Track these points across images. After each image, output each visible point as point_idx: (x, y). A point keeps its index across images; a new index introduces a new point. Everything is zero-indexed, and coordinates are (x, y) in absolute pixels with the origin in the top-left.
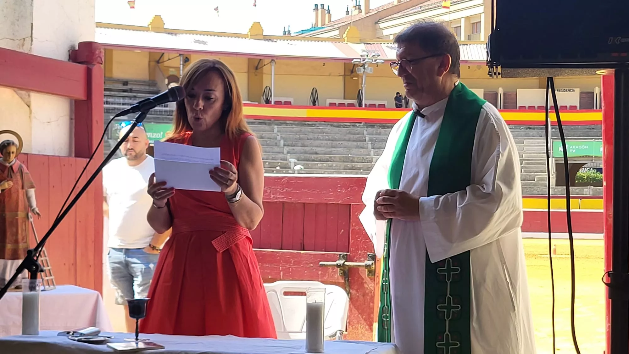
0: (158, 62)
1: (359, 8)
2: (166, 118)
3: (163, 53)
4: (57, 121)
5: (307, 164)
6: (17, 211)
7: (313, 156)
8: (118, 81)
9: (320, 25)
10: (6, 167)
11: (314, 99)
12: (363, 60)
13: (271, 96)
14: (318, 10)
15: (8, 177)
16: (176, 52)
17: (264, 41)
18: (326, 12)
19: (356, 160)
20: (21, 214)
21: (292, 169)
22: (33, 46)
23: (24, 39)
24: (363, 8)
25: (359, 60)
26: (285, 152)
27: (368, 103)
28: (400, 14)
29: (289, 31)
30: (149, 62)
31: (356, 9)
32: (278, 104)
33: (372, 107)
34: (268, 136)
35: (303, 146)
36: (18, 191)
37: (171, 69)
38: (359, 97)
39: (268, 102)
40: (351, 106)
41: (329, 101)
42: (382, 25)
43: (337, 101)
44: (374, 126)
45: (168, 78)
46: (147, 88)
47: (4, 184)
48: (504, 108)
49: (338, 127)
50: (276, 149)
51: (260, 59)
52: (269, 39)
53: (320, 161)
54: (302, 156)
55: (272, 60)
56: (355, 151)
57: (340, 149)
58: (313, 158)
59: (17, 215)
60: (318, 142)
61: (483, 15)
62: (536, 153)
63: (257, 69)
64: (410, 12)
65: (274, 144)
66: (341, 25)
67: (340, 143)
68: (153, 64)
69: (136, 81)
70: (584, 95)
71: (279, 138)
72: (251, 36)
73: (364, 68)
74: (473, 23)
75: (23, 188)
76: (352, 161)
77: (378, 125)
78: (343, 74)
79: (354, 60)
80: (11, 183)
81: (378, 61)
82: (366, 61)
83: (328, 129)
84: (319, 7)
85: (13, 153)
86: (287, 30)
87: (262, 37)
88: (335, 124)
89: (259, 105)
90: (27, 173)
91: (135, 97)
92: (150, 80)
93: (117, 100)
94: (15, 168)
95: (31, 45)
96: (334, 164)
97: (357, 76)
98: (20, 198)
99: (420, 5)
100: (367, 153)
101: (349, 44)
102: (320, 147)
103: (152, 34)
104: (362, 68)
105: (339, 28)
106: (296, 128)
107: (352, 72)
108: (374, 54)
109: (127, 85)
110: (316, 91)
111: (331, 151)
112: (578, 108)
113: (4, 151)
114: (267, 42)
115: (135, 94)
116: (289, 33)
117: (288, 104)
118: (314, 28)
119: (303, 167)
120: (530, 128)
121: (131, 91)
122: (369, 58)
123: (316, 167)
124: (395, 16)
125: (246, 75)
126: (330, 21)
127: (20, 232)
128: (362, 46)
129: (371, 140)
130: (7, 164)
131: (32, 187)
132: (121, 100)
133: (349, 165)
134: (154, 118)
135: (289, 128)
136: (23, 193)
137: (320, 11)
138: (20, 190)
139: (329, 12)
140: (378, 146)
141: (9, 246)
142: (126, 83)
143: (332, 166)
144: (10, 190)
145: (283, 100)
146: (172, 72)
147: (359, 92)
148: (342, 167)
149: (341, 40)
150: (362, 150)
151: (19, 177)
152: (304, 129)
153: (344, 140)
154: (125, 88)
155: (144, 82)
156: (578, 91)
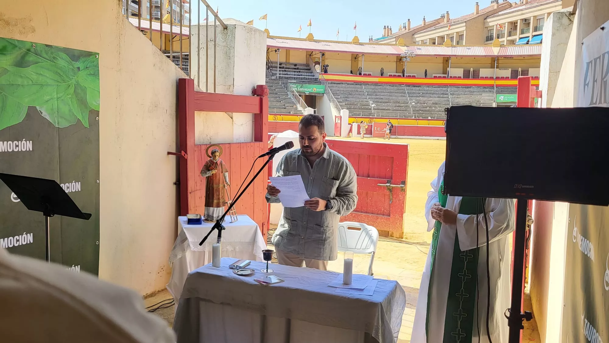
0: (310, 55)
1: (405, 28)
2: (313, 82)
3: (313, 52)
4: (246, 124)
5: (378, 104)
6: (219, 184)
7: (380, 100)
8: (292, 64)
9: (386, 36)
10: (214, 162)
11: (382, 73)
12: (406, 55)
13: (362, 71)
14: (386, 29)
15: (215, 167)
16: (318, 51)
17: (359, 46)
18: (390, 29)
19: (400, 102)
20: (221, 186)
21: (371, 106)
22: (234, 89)
23: (230, 85)
24: (407, 28)
25: (404, 55)
26: (368, 98)
27: (407, 75)
28: (425, 31)
29: (372, 38)
30: (306, 55)
31: (404, 28)
32: (365, 75)
33: (409, 77)
34: (360, 90)
35: (376, 95)
36: (220, 174)
37: (316, 59)
38: (403, 72)
39: (360, 74)
40: (399, 76)
41: (389, 74)
42: (416, 36)
43: (393, 74)
44: (410, 86)
45: (314, 63)
46: (305, 67)
47: (213, 171)
48: (473, 78)
49: (393, 86)
50: (363, 97)
51: (357, 54)
52: (361, 44)
53: (384, 102)
54: (376, 100)
55: (363, 55)
56: (400, 98)
57: (393, 97)
58: (380, 101)
59: (219, 186)
60: (382, 94)
61: (465, 31)
62: (488, 100)
63: (355, 58)
64: (429, 30)
65: (363, 94)
66: (396, 36)
67: (394, 94)
68: (308, 56)
69: (300, 64)
70: (513, 72)
71: (365, 91)
72: (353, 43)
73: (406, 59)
74: (460, 35)
75: (222, 172)
76: (399, 103)
77: (412, 85)
78: (396, 61)
79: (401, 55)
80: (216, 170)
81: (413, 55)
82: (407, 55)
83: (388, 87)
84: (386, 27)
85: (217, 156)
86: (371, 38)
87: (358, 44)
88: (391, 85)
89: (356, 76)
90: (224, 165)
91: (300, 72)
92: (306, 64)
93: (291, 73)
94: (218, 163)
95: (233, 89)
96: (390, 104)
97: (403, 62)
98: (221, 177)
99: (434, 26)
100: (406, 99)
101: (399, 47)
102: (384, 96)
103: (308, 43)
104: (405, 58)
105: (395, 37)
106: (373, 87)
107: (400, 60)
108: (411, 52)
109: (296, 66)
110: (383, 69)
111: (389, 98)
112: (510, 78)
113: (213, 155)
114: (361, 46)
115: (300, 70)
116: (372, 40)
117: (369, 75)
118: (384, 37)
119: (375, 105)
120: (485, 88)
121: (298, 69)
122: (409, 53)
123: (382, 105)
124: (422, 31)
125: (351, 61)
126: (391, 34)
127: (220, 194)
128: (405, 48)
129: (408, 93)
130: (215, 161)
131: (227, 172)
132: (293, 73)
133: (398, 105)
134: (308, 82)
135: (370, 87)
136: (222, 175)
137: (387, 29)
138: (221, 174)
139: (391, 30)
140: (411, 96)
141: (215, 201)
142: (295, 65)
143: (389, 105)
144: (216, 174)
145: (367, 73)
146: (317, 60)
147: (403, 70)
148: (394, 106)
149: (396, 44)
150: (404, 98)
151: (220, 167)
152: (377, 87)
153: (396, 93)
154: (295, 67)
155: (304, 64)
156: (510, 70)
